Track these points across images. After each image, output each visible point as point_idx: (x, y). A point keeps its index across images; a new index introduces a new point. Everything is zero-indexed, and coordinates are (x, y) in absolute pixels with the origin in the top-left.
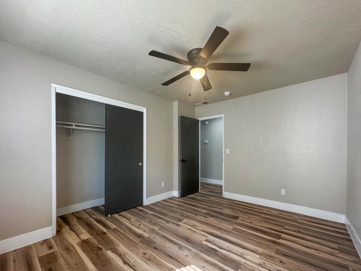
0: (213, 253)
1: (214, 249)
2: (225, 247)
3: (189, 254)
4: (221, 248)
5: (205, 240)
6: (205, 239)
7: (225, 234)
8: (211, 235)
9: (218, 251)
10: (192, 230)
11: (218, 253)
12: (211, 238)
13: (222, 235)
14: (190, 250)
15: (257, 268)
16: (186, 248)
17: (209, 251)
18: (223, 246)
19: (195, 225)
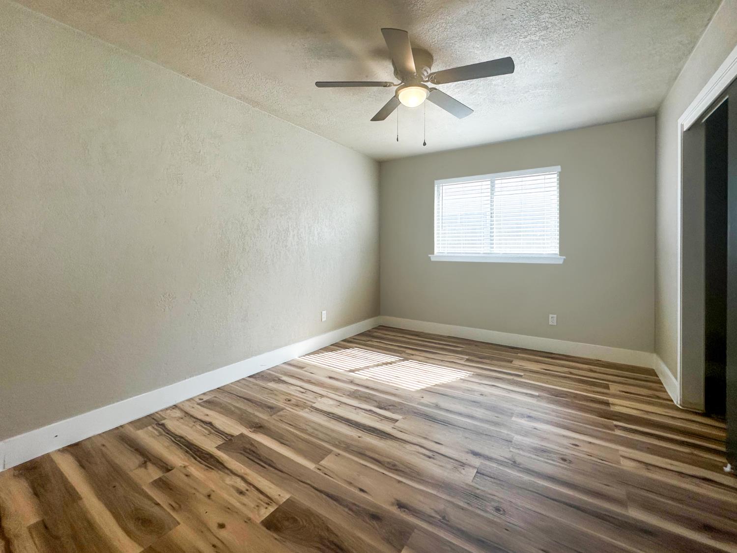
0: (383, 404)
1: (381, 408)
2: (362, 413)
3: (420, 400)
4: (370, 411)
5: (397, 421)
6: (397, 424)
7: (353, 439)
8: (384, 433)
9: (375, 406)
10: (432, 441)
11: (376, 404)
12: (386, 427)
13: (360, 435)
14: (419, 404)
15: (328, 393)
16: (427, 406)
17: (390, 406)
18: (365, 414)
19: (430, 457)
